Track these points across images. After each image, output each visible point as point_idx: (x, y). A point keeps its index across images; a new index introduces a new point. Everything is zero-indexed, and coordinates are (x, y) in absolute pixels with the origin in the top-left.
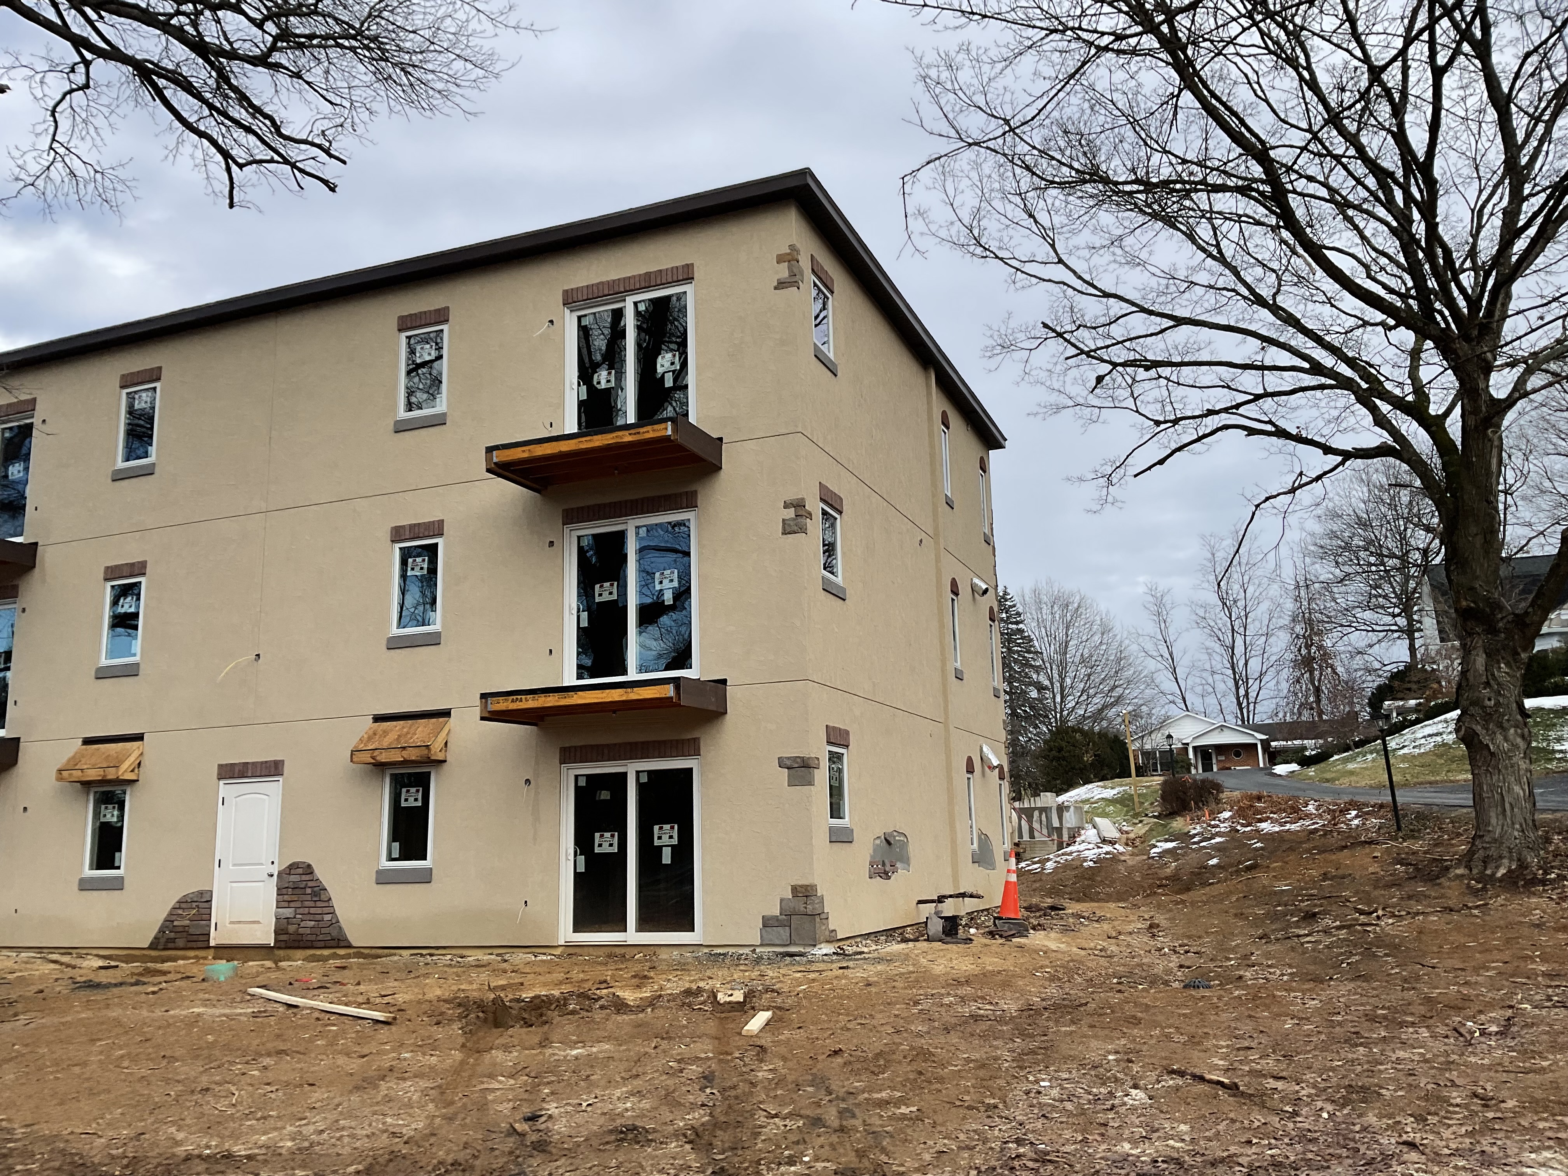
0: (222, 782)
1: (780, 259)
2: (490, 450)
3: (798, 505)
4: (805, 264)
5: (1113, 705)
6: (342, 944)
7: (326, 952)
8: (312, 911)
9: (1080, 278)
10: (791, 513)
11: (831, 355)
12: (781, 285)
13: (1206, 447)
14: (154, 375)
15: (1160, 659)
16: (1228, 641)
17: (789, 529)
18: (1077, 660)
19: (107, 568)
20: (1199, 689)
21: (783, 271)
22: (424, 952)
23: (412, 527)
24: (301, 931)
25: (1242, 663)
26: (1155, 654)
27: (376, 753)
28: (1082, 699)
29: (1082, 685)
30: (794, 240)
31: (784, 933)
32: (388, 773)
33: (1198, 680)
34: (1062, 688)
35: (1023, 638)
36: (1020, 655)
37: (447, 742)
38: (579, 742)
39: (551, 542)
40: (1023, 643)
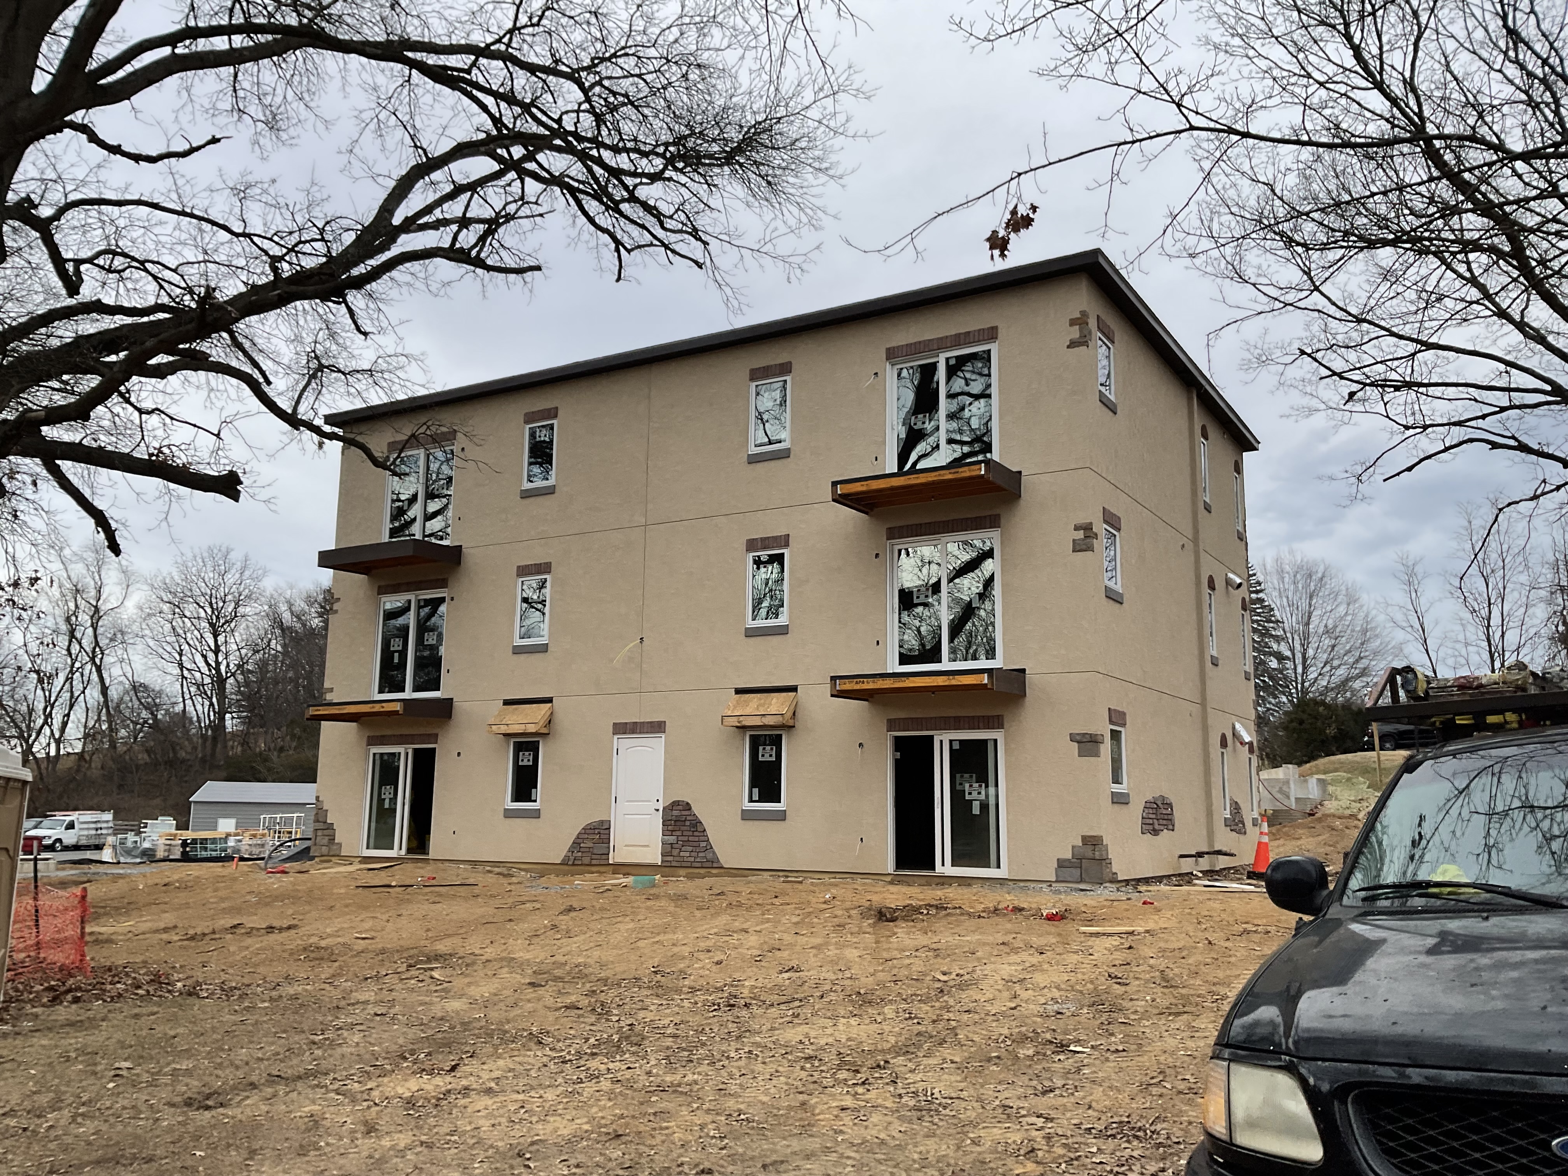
0: (616, 737)
1: (1073, 322)
2: (835, 484)
3: (1087, 528)
4: (1093, 323)
5: (1358, 676)
6: (715, 865)
7: (702, 871)
8: (691, 839)
9: (1334, 304)
10: (1080, 534)
11: (1112, 398)
12: (1072, 344)
13: (1451, 456)
14: (553, 413)
15: (1409, 629)
16: (1484, 613)
17: (1079, 547)
18: (1321, 630)
19: (519, 567)
20: (1451, 661)
21: (1075, 333)
22: (781, 874)
23: (763, 539)
24: (682, 854)
25: (1498, 634)
26: (1404, 624)
27: (741, 718)
28: (1325, 670)
29: (1325, 656)
30: (1084, 307)
31: (1076, 872)
32: (748, 734)
33: (1450, 651)
34: (1305, 659)
35: (1263, 607)
36: (1259, 625)
37: (795, 711)
38: (902, 715)
39: (877, 555)
40: (1263, 612)
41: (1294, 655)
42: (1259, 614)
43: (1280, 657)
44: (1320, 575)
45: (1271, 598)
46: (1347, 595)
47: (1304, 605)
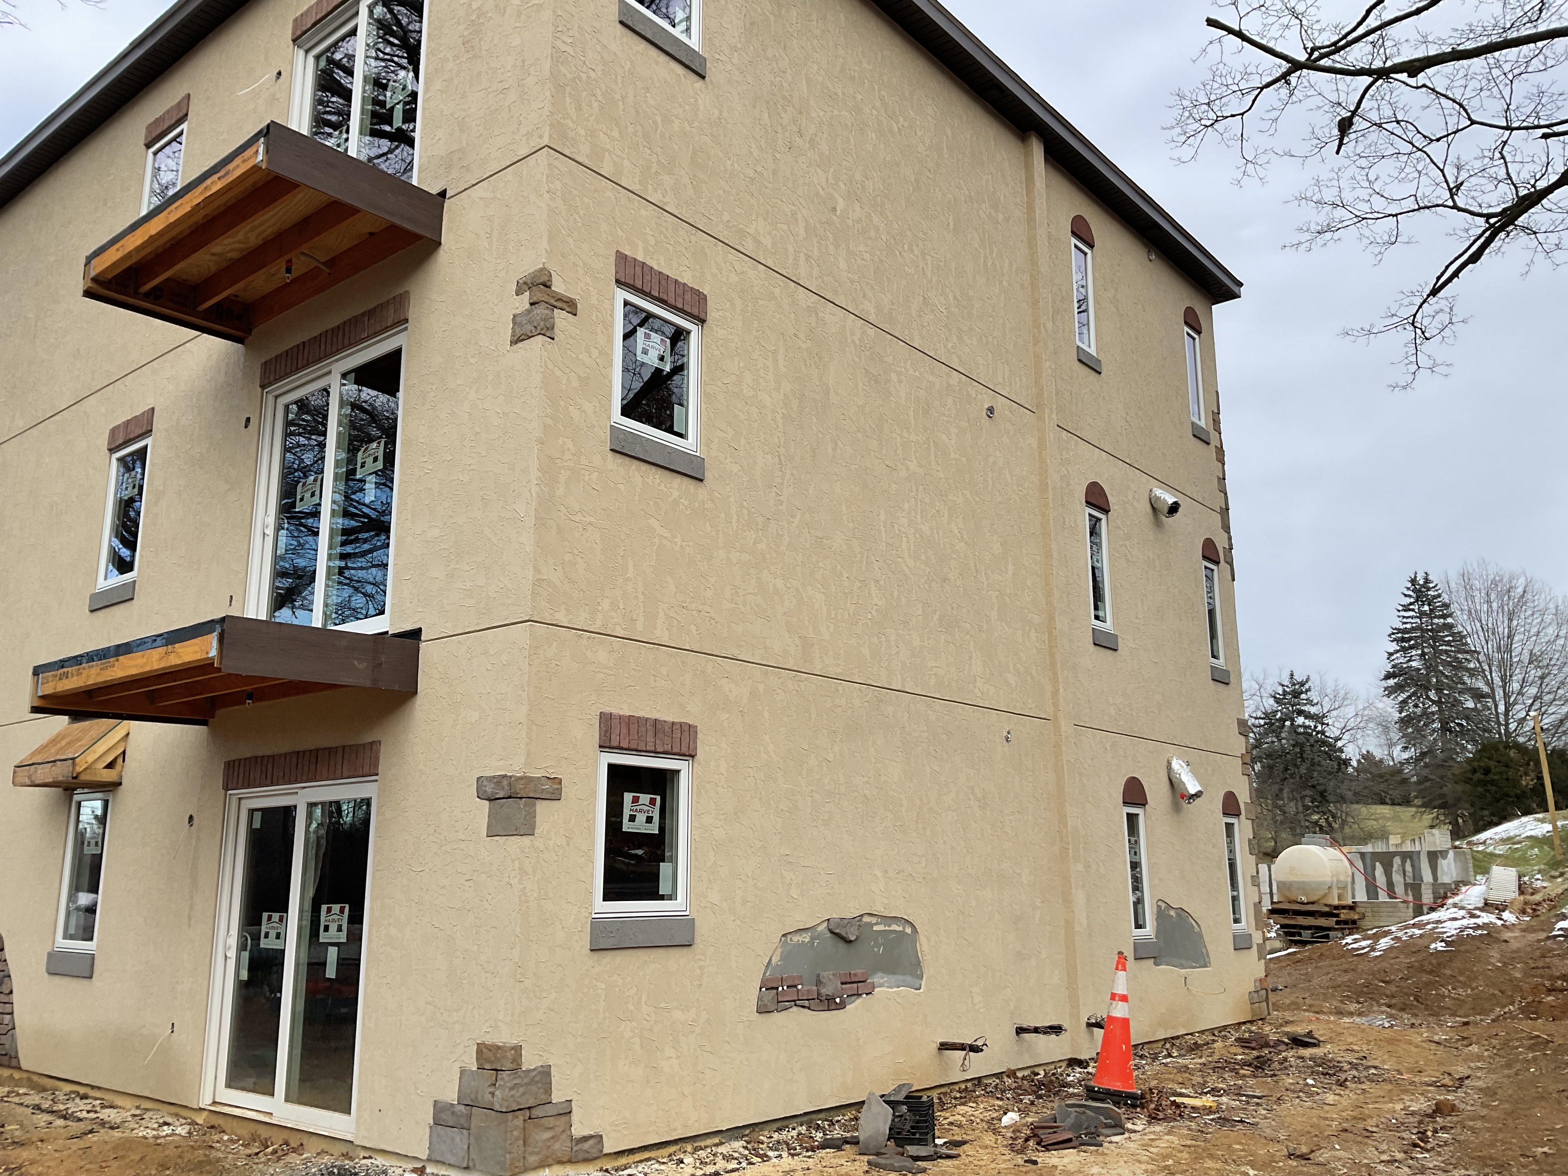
2: (89, 260)
6: (13, 1062)
10: (523, 302)
11: (692, 47)
17: (522, 330)
23: (126, 425)
27: (32, 770)
31: (461, 1141)
32: (75, 800)
34: (1506, 696)
35: (1453, 635)
36: (1449, 656)
37: (124, 752)
38: (245, 751)
39: (248, 420)
40: (1453, 641)
41: (1493, 690)
42: (1448, 643)
43: (1478, 695)
44: (1520, 590)
45: (1461, 621)
46: (1556, 614)
47: (1502, 629)
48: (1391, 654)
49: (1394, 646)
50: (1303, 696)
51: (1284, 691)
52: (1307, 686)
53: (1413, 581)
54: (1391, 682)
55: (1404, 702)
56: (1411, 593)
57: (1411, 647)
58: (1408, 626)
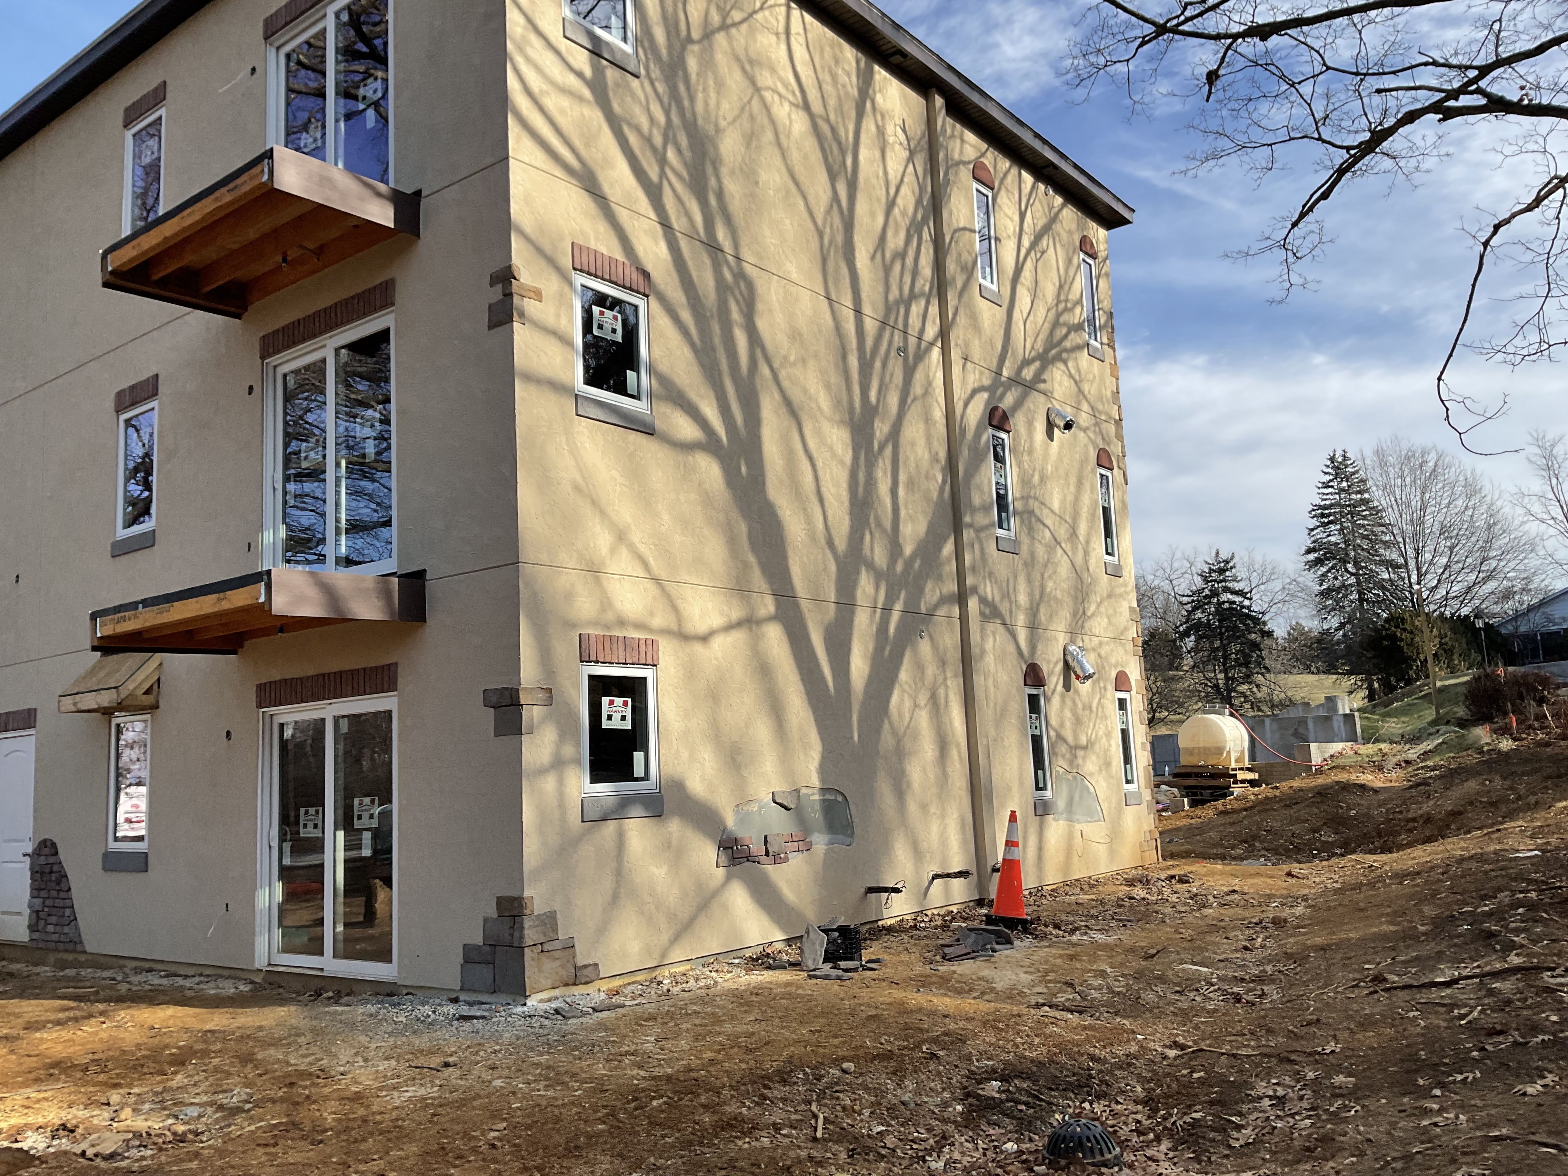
2: (105, 254)
3: (507, 277)
6: (79, 948)
8: (56, 903)
10: (498, 292)
15: (1551, 522)
17: (496, 318)
23: (131, 389)
24: (47, 928)
26: (1545, 516)
27: (77, 698)
31: (487, 973)
32: (114, 723)
34: (1419, 566)
35: (1369, 509)
36: (1367, 530)
37: (158, 680)
38: (275, 674)
39: (251, 388)
40: (1371, 515)
41: (1406, 561)
48: (1312, 530)
49: (1314, 522)
50: (1228, 573)
51: (1210, 569)
52: (1231, 564)
53: (1332, 459)
54: (1312, 556)
55: (1324, 575)
56: (1329, 470)
57: (1330, 522)
58: (1328, 502)
